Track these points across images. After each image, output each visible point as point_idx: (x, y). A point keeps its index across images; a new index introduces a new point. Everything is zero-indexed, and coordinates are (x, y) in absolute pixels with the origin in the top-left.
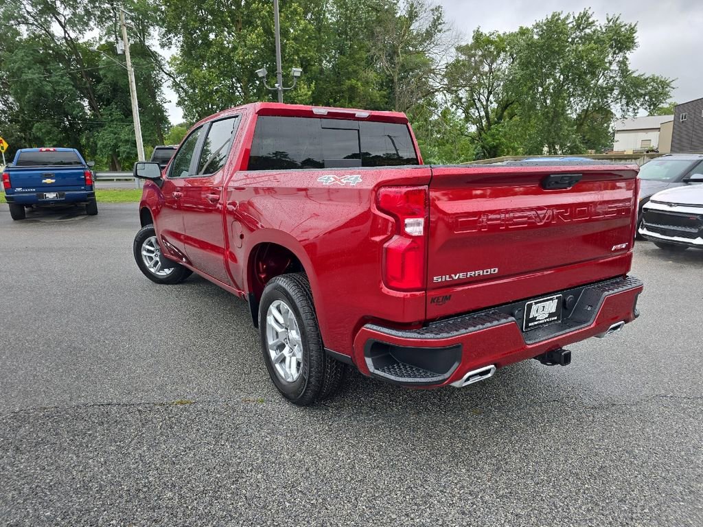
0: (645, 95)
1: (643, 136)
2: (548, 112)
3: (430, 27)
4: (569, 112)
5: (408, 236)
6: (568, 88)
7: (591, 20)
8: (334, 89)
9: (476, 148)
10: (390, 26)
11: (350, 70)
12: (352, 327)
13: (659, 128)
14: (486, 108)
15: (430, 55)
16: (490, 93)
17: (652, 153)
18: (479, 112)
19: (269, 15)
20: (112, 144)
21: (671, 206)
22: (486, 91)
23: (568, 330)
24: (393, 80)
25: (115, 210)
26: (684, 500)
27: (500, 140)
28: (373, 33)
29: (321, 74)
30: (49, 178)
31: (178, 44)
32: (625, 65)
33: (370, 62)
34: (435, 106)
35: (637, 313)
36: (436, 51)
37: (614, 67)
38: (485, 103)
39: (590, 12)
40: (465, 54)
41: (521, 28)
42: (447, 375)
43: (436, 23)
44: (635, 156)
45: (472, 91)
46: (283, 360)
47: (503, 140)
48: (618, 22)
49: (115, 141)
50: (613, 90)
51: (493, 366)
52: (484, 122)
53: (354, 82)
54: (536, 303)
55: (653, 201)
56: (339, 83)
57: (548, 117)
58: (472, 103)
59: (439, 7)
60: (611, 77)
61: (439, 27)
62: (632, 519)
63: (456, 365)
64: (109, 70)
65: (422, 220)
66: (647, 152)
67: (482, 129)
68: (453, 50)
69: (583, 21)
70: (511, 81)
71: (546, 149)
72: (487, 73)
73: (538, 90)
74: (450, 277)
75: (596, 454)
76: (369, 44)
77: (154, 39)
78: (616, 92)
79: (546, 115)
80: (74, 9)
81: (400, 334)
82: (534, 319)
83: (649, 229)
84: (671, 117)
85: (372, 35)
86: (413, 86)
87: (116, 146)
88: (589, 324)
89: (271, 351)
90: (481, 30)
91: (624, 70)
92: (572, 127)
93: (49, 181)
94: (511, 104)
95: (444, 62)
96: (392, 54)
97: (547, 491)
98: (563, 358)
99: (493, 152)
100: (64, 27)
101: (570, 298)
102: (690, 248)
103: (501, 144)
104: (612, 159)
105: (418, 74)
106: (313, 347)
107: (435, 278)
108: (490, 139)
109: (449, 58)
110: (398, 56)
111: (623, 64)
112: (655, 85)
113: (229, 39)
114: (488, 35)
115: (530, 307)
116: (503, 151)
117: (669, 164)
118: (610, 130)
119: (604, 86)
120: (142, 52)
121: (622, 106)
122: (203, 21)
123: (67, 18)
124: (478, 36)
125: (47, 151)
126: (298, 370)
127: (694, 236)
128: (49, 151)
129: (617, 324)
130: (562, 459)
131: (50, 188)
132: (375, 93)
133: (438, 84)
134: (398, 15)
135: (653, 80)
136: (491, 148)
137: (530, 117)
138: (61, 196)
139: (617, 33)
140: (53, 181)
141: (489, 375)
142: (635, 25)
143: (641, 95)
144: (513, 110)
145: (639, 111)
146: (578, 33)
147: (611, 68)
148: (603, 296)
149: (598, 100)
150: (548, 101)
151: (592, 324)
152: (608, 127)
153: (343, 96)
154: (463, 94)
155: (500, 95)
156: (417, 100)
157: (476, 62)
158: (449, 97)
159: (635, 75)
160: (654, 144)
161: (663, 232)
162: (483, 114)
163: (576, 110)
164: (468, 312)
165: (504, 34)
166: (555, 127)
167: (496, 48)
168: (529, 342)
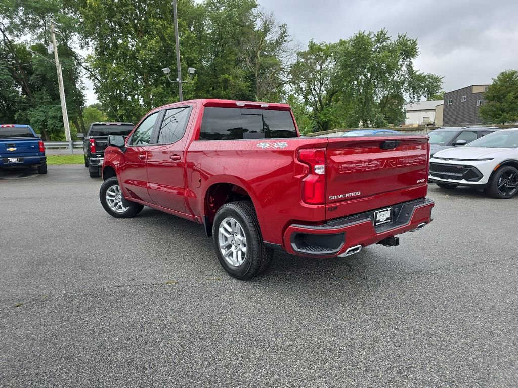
0: (425, 87)
1: (424, 114)
2: (361, 98)
3: (279, 38)
4: (375, 98)
5: (317, 174)
6: (374, 82)
7: (386, 36)
8: (212, 81)
9: (312, 123)
10: (251, 37)
11: (224, 67)
12: (282, 227)
13: (435, 109)
14: (319, 95)
15: (279, 58)
16: (321, 84)
17: (432, 126)
18: (314, 98)
19: (162, 27)
20: (42, 120)
21: (446, 160)
22: (319, 83)
23: (397, 227)
24: (254, 75)
25: (59, 170)
26: (462, 311)
27: (329, 117)
28: (239, 41)
29: (202, 70)
30: (11, 147)
31: (94, 47)
32: (411, 67)
33: (238, 62)
34: (284, 93)
35: (432, 218)
36: (283, 56)
37: (404, 68)
38: (318, 92)
39: (385, 31)
40: (303, 58)
41: (341, 40)
42: (338, 249)
43: (283, 35)
44: (420, 128)
45: (309, 83)
46: (231, 254)
47: (332, 117)
48: (405, 38)
49: (44, 118)
50: (404, 83)
51: (360, 245)
52: (318, 105)
53: (227, 76)
54: (380, 212)
55: (434, 158)
56: (216, 76)
57: (362, 102)
58: (309, 92)
59: (285, 25)
60: (402, 75)
61: (285, 39)
62: (437, 320)
63: (343, 244)
64: (41, 65)
65: (323, 166)
66: (428, 125)
67: (318, 110)
68: (295, 54)
69: (381, 37)
70: (335, 77)
71: (361, 124)
72: (319, 71)
73: (354, 83)
74: (337, 197)
75: (415, 294)
76: (236, 49)
77: (75, 42)
78: (406, 85)
79: (360, 100)
80: (11, 18)
81: (313, 227)
82: (379, 221)
83: (433, 175)
84: (442, 102)
85: (238, 43)
86: (269, 80)
87: (45, 121)
88: (407, 223)
89: (222, 249)
90: (314, 41)
91: (410, 71)
92: (378, 109)
93: (11, 149)
94: (337, 92)
95: (289, 63)
96: (253, 57)
97: (392, 311)
98: (395, 242)
99: (325, 127)
100: (3, 32)
101: (396, 209)
102: (459, 187)
103: (331, 120)
104: (406, 131)
105: (272, 71)
106: (255, 242)
107: (330, 197)
108: (322, 117)
109: (293, 60)
110: (258, 58)
111: (409, 66)
112: (431, 81)
113: (132, 44)
114: (319, 45)
115: (377, 213)
116: (332, 125)
117: (443, 134)
118: (403, 110)
119: (398, 81)
120: (66, 53)
121: (410, 94)
122: (113, 30)
123: (6, 26)
124: (312, 46)
125: (7, 127)
126: (243, 258)
127: (460, 179)
128: (9, 127)
129: (422, 224)
130: (397, 297)
131: (13, 154)
132: (243, 85)
133: (286, 79)
134: (256, 30)
135: (429, 77)
136: (323, 123)
137: (349, 102)
138: (21, 160)
139: (405, 45)
140: (15, 149)
141: (358, 251)
142: (416, 40)
143: (422, 87)
144: (337, 97)
145: (421, 98)
146: (379, 45)
147: (402, 69)
148: (414, 208)
149: (394, 91)
150: (361, 91)
151: (409, 223)
152: (401, 108)
153: (219, 86)
154: (303, 85)
155: (329, 86)
156: (272, 89)
157: (311, 64)
158: (294, 87)
159: (418, 73)
160: (432, 120)
161: (442, 177)
162: (317, 99)
163: (380, 97)
164: (346, 216)
165: (330, 44)
166: (367, 108)
167: (325, 53)
168: (378, 233)
